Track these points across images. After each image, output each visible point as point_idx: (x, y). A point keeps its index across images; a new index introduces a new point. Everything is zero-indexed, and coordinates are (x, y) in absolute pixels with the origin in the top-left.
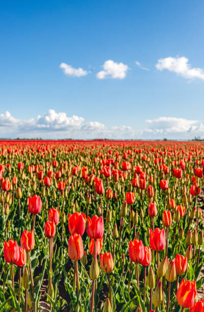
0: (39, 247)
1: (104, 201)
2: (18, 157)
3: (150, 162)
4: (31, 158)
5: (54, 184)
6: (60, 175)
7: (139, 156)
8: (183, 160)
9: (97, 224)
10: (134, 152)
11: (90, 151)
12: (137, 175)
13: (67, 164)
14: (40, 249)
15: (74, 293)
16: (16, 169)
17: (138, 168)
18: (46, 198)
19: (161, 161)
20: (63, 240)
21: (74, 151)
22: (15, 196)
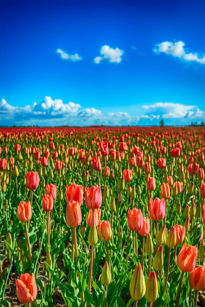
0: (37, 224)
1: (101, 180)
2: (14, 141)
3: (147, 145)
4: (27, 142)
5: (51, 166)
6: (57, 155)
7: (136, 140)
8: (180, 142)
9: (95, 194)
10: (131, 135)
11: (86, 136)
12: (134, 155)
13: (64, 146)
14: (38, 226)
15: (72, 264)
16: (12, 152)
17: (135, 149)
18: (43, 177)
19: (158, 143)
20: (61, 217)
21: (70, 136)
22: (13, 176)
